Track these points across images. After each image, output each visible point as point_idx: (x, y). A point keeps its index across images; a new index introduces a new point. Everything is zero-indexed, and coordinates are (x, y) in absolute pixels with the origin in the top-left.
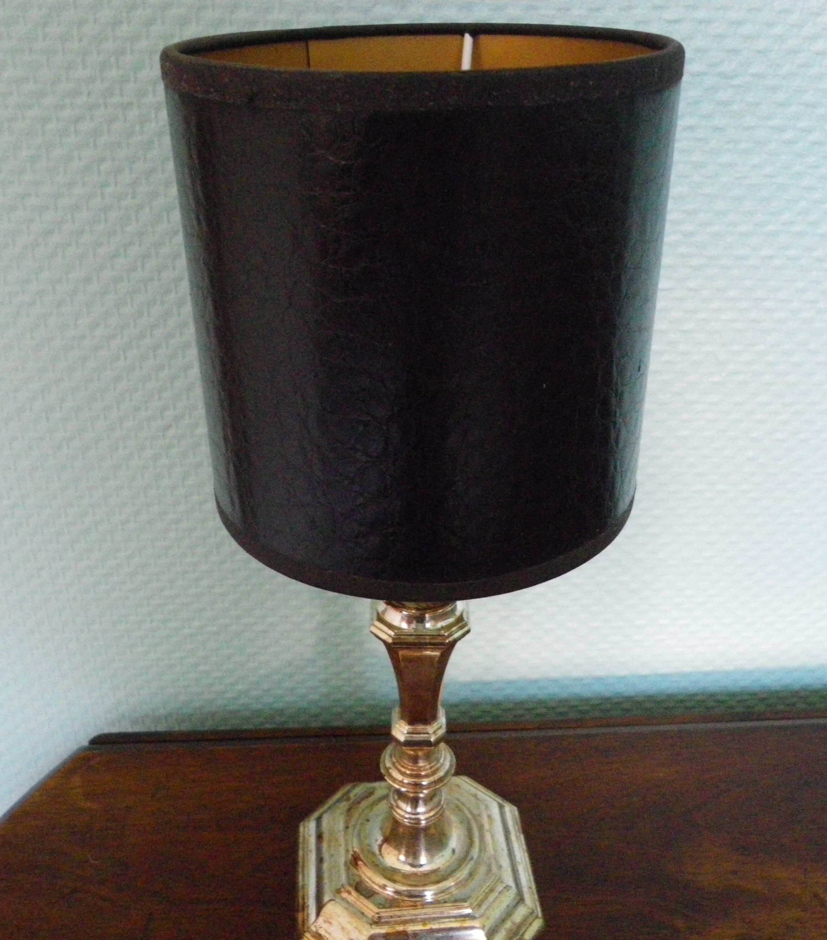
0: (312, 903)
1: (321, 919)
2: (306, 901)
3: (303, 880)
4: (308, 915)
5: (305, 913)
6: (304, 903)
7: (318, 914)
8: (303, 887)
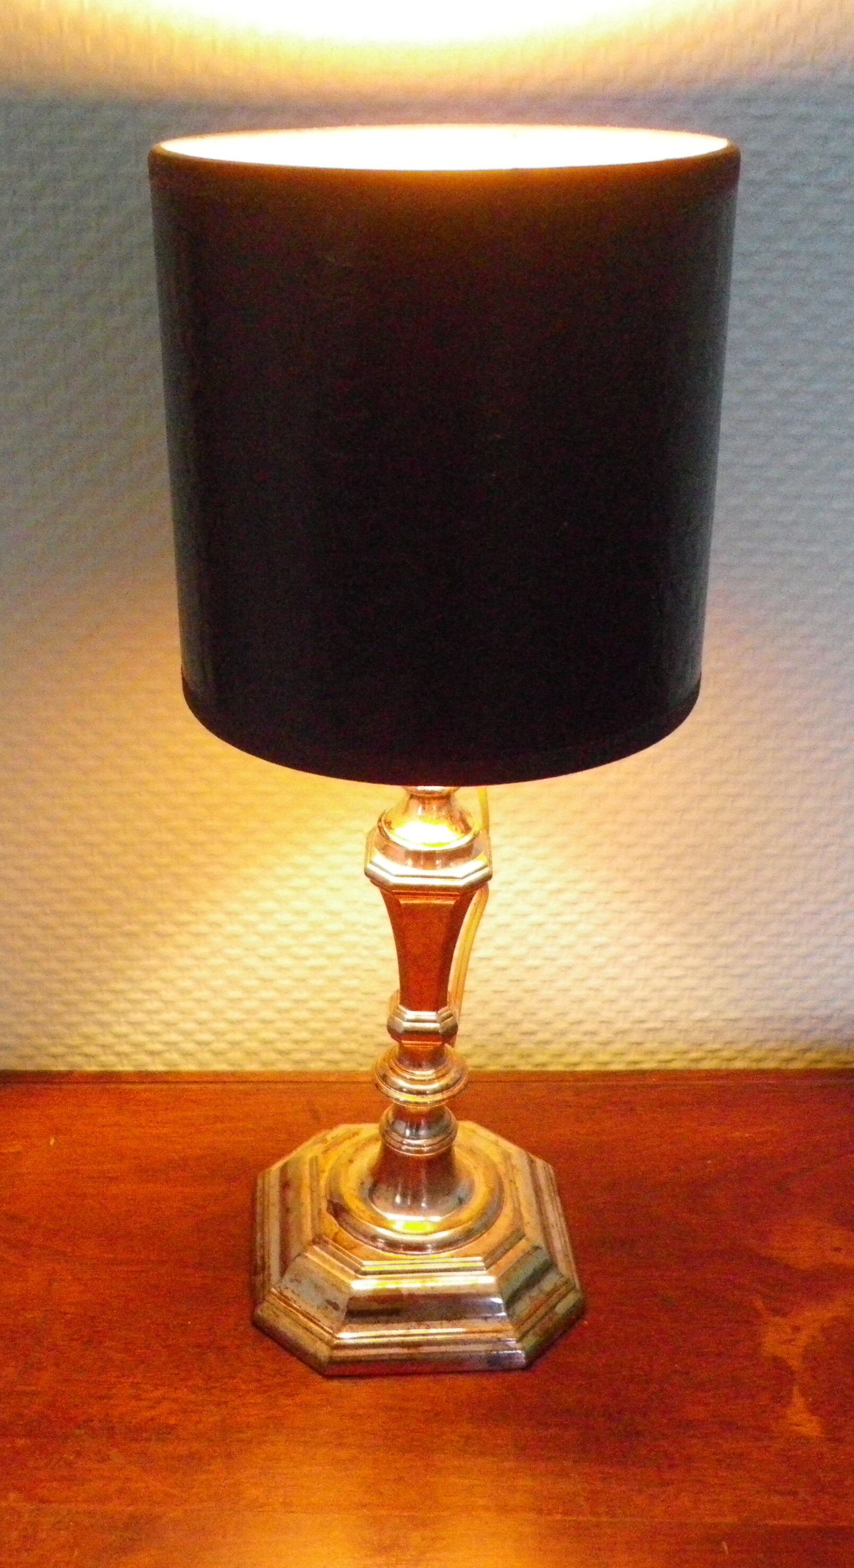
0: (274, 1263)
1: (287, 1277)
2: (266, 1260)
3: (263, 1238)
4: (269, 1275)
5: (266, 1273)
6: (264, 1263)
7: (283, 1272)
8: (263, 1247)
